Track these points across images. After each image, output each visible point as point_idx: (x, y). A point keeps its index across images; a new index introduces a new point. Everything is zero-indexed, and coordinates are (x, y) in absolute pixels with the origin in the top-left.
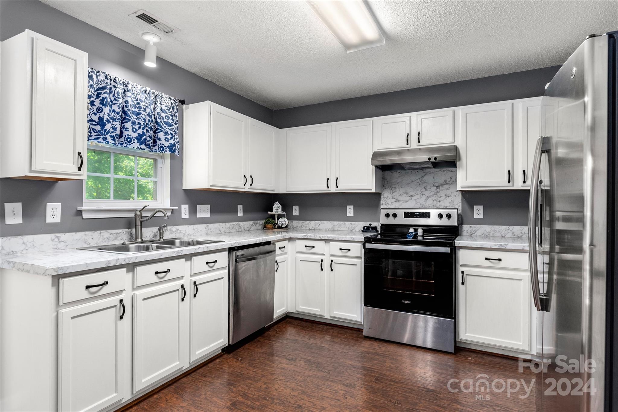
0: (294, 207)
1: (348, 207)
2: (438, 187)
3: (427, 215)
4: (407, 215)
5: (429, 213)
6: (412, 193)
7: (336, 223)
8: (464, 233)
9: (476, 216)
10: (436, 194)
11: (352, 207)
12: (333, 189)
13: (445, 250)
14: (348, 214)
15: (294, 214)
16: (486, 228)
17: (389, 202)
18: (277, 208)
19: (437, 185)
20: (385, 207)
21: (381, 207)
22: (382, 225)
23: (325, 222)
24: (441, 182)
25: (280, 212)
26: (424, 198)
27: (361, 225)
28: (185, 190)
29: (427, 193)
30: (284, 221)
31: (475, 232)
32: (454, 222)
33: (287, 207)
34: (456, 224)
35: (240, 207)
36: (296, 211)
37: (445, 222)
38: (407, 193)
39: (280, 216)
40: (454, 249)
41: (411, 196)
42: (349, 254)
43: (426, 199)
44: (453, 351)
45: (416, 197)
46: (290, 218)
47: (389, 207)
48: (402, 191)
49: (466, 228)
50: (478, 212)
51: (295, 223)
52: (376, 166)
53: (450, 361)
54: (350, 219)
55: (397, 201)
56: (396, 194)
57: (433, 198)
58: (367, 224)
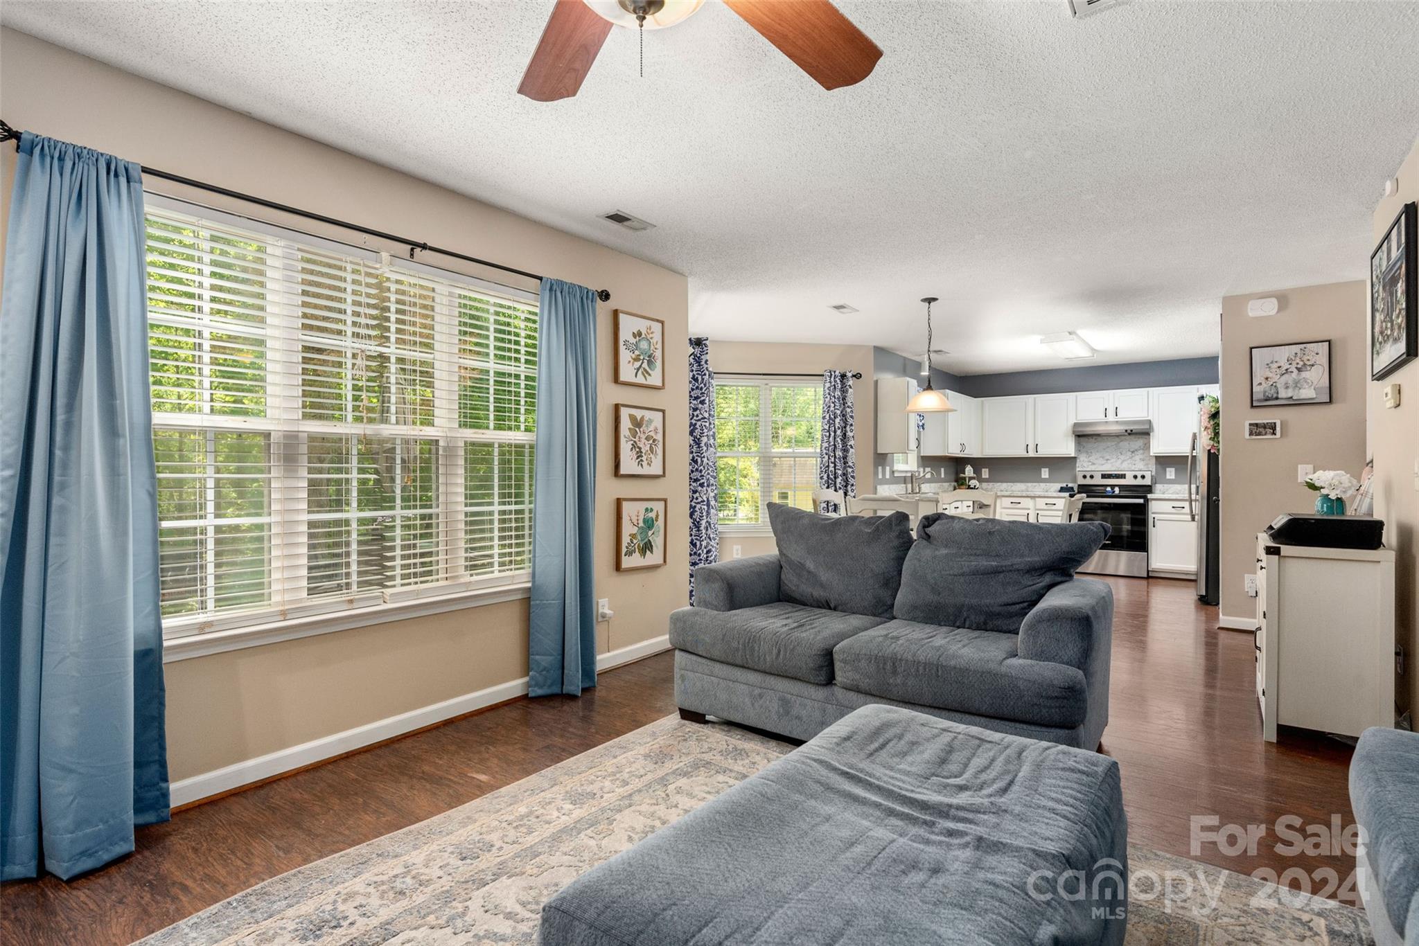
0: (983, 470)
1: (1043, 470)
2: (1133, 452)
3: (1123, 476)
4: (1104, 476)
5: (1125, 475)
6: (1108, 457)
7: (1029, 484)
8: (1157, 491)
9: (1168, 477)
10: (1131, 458)
11: (1047, 470)
12: (1032, 454)
13: (1141, 501)
14: (1043, 476)
15: (983, 477)
16: (1177, 487)
17: (1085, 464)
18: (969, 471)
19: (1132, 450)
20: (1082, 469)
21: (1078, 469)
22: (1079, 485)
23: (1018, 484)
24: (1136, 448)
25: (972, 475)
26: (1120, 461)
27: (1058, 486)
28: (922, 457)
29: (1122, 457)
30: (973, 483)
31: (1167, 490)
32: (1147, 482)
33: (977, 471)
34: (1150, 484)
35: (943, 470)
36: (985, 473)
37: (1139, 482)
38: (1103, 458)
39: (971, 478)
40: (1147, 500)
41: (1107, 460)
42: (1054, 507)
43: (1122, 463)
44: (1146, 576)
45: (1112, 461)
46: (981, 480)
47: (1085, 469)
48: (1098, 455)
49: (1158, 487)
50: (1171, 473)
51: (985, 485)
52: (1076, 436)
53: (1144, 582)
54: (1045, 481)
55: (1093, 464)
56: (1092, 458)
57: (1129, 462)
58: (1064, 485)
